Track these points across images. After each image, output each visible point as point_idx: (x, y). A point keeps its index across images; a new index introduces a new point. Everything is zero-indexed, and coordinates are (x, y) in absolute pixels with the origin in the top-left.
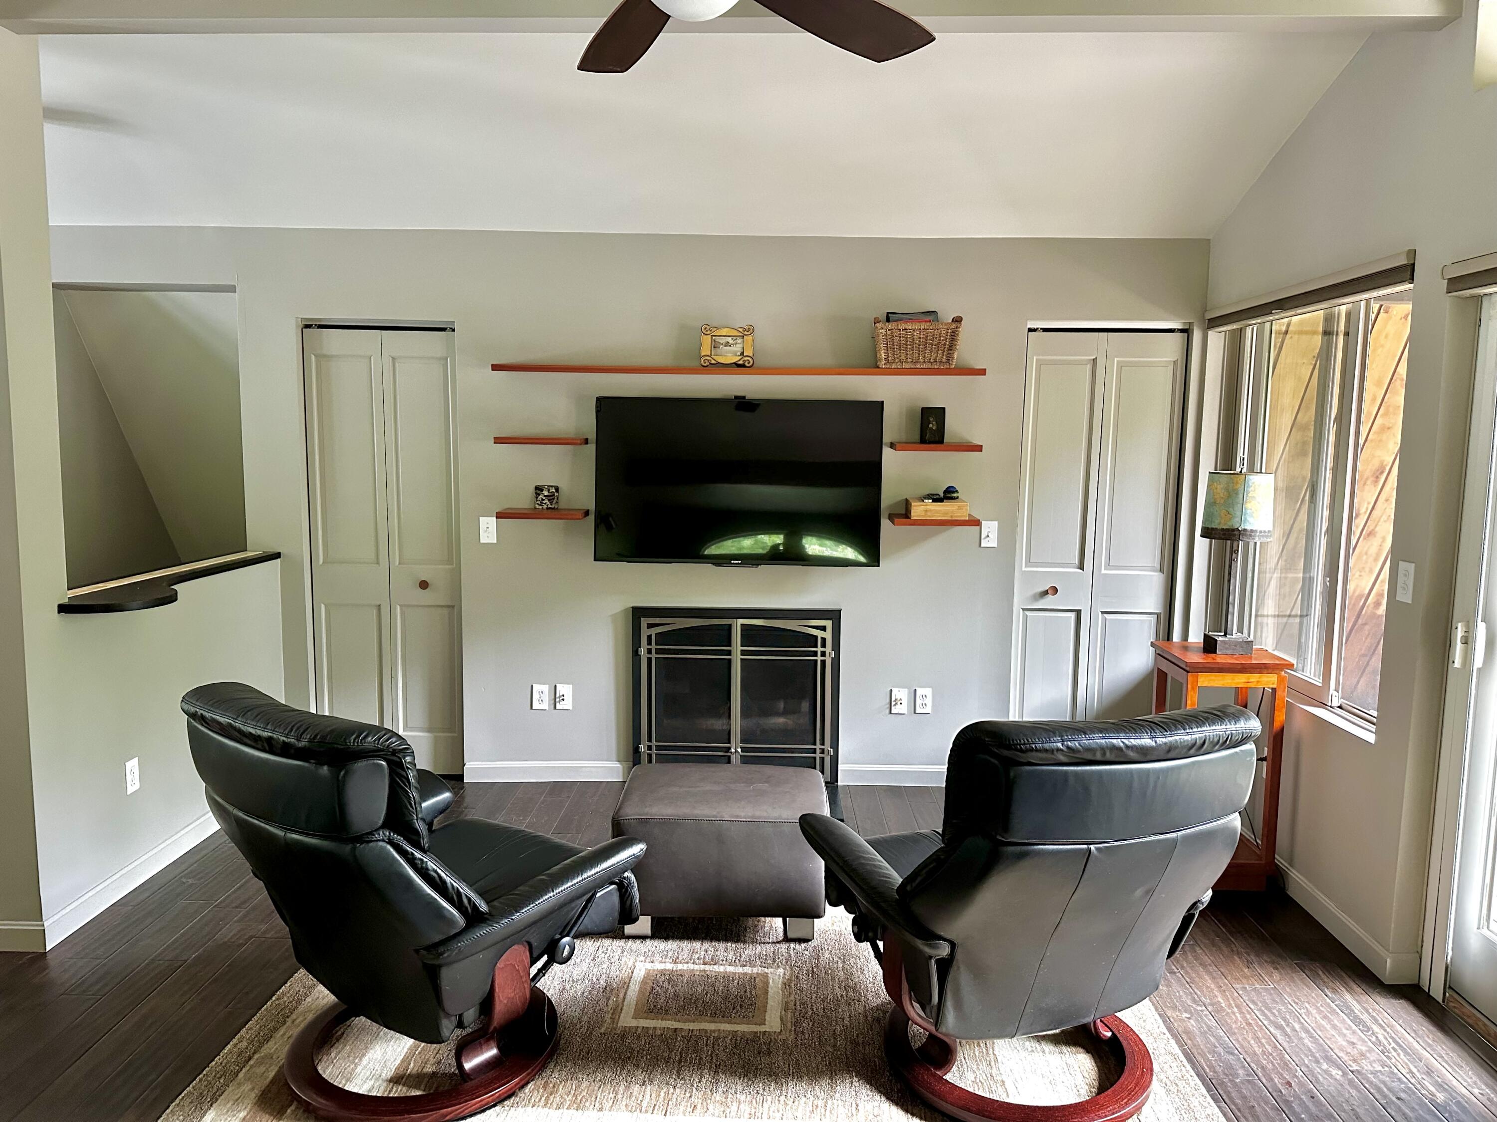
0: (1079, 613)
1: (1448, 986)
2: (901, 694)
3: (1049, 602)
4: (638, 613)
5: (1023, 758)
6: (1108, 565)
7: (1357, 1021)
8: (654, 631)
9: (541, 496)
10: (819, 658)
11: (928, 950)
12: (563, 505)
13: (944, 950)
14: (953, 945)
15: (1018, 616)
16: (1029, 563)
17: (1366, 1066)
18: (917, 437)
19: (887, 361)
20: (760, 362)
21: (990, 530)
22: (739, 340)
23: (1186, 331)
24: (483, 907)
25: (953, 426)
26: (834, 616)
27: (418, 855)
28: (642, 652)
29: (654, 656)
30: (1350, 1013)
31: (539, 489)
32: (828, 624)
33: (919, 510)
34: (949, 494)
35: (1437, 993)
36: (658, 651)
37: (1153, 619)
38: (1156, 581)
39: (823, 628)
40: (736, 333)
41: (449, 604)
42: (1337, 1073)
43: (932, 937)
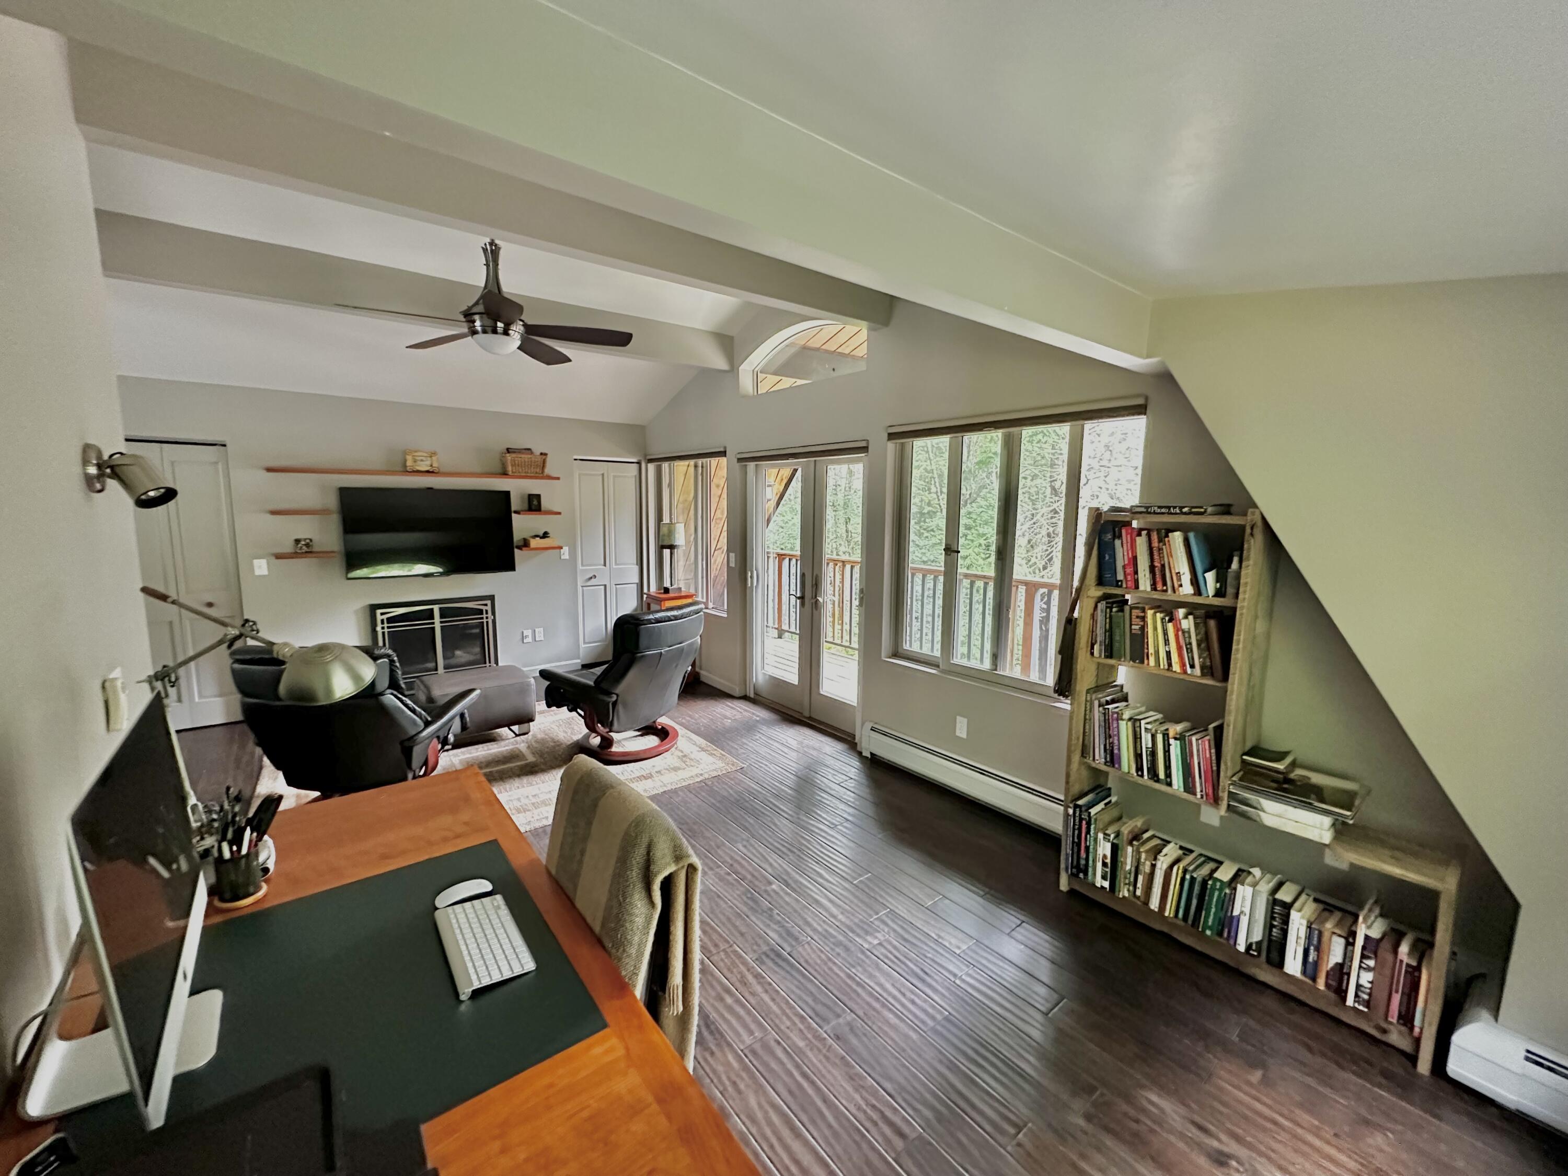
0: (605, 586)
1: (756, 694)
2: (528, 633)
3: (593, 582)
4: (373, 608)
5: (641, 623)
6: (616, 564)
7: (732, 708)
8: (385, 617)
9: (300, 545)
10: (485, 620)
11: (609, 699)
12: (316, 549)
13: (614, 698)
14: (618, 695)
15: (580, 589)
16: (582, 565)
17: (737, 717)
18: (526, 506)
19: (513, 472)
20: (442, 470)
21: (565, 553)
22: (429, 459)
23: (639, 463)
24: (429, 719)
25: (545, 504)
26: (492, 598)
27: (404, 698)
28: (379, 629)
29: (386, 630)
30: (729, 706)
31: (297, 541)
32: (489, 602)
33: (534, 543)
34: (545, 535)
35: (752, 695)
36: (388, 627)
37: (635, 585)
38: (636, 569)
39: (486, 605)
40: (425, 455)
41: (230, 615)
42: (729, 721)
43: (609, 694)
